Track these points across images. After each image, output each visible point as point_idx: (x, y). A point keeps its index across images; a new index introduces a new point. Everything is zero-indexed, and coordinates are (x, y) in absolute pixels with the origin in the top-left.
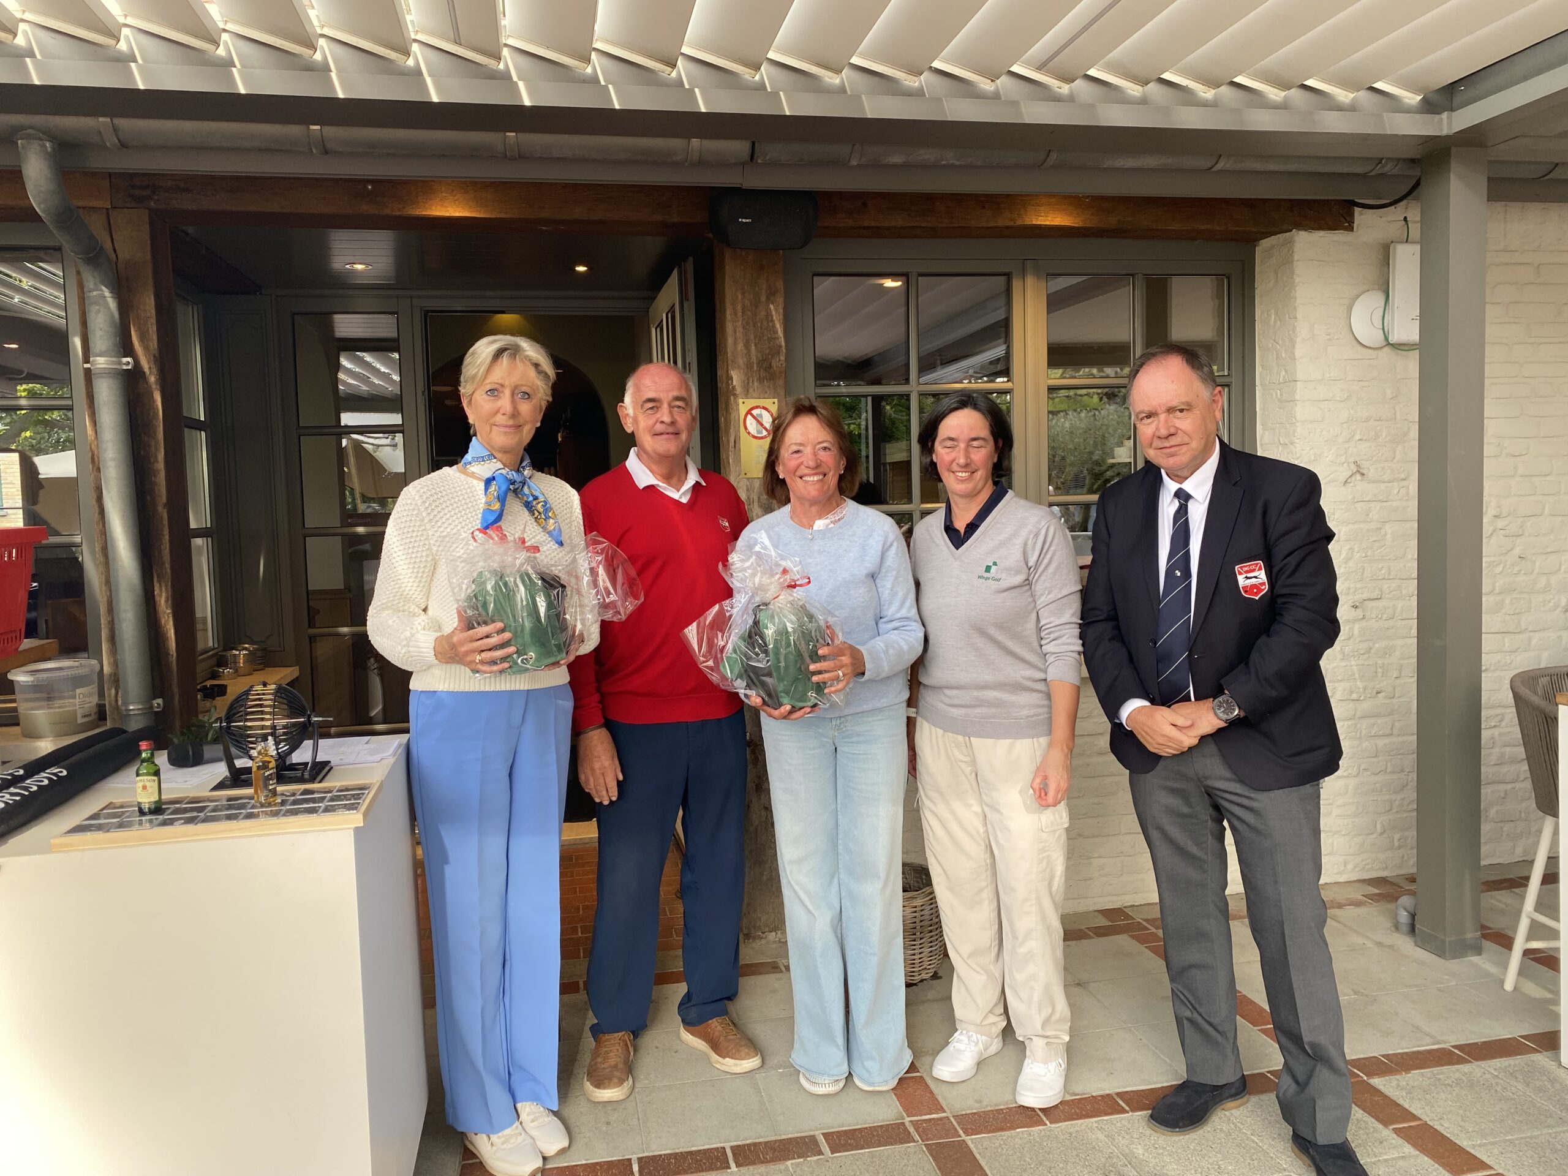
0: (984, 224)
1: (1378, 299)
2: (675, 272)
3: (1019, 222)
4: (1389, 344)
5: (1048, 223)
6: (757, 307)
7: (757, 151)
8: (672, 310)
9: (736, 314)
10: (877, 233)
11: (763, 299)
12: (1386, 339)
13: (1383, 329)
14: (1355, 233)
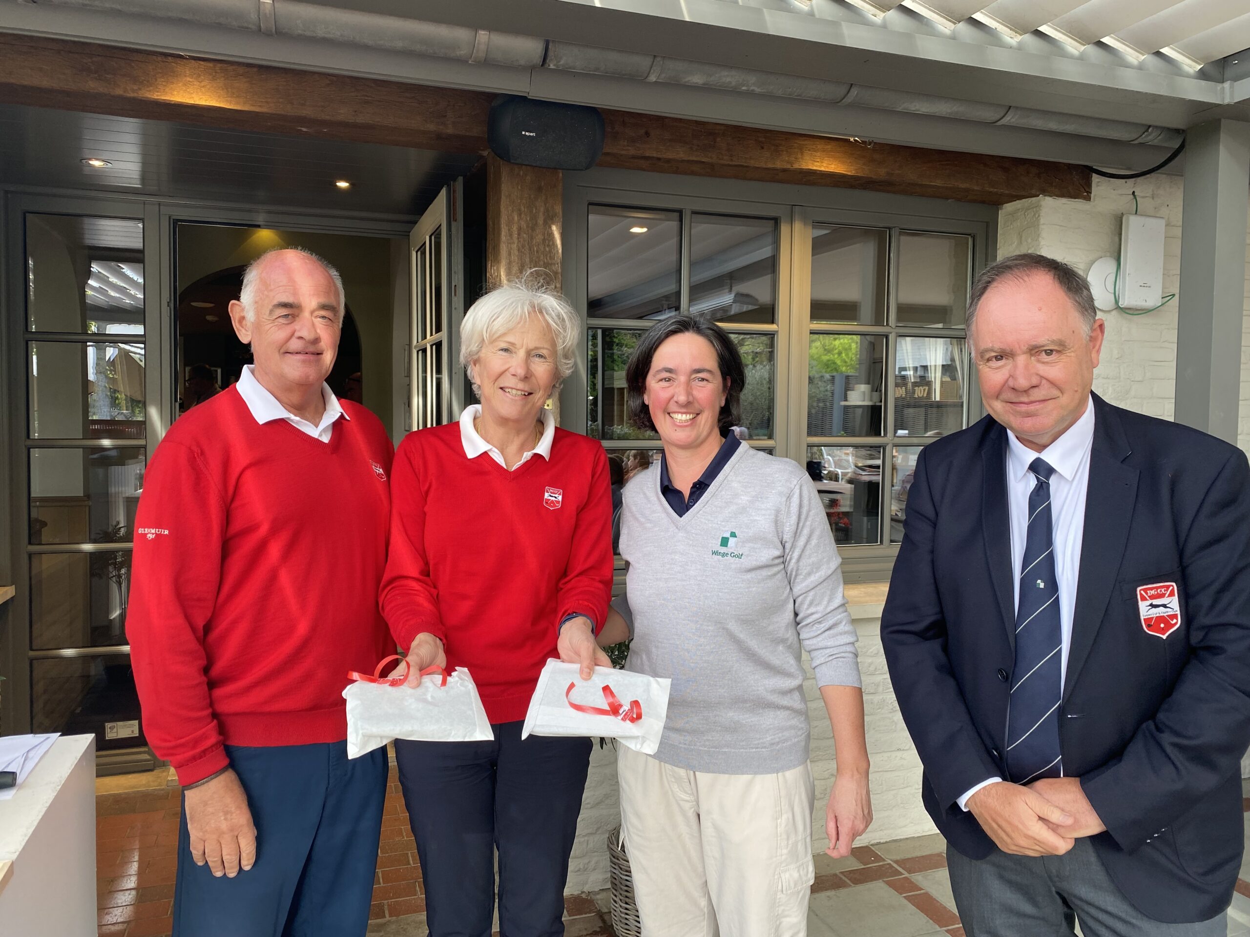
0: (763, 165)
1: (1111, 265)
2: (443, 192)
3: (796, 166)
4: (1118, 308)
5: (822, 169)
6: (533, 229)
7: (551, 53)
8: (436, 234)
9: (511, 235)
10: (657, 165)
11: (541, 221)
12: (1117, 302)
13: (1115, 294)
14: (1092, 203)
